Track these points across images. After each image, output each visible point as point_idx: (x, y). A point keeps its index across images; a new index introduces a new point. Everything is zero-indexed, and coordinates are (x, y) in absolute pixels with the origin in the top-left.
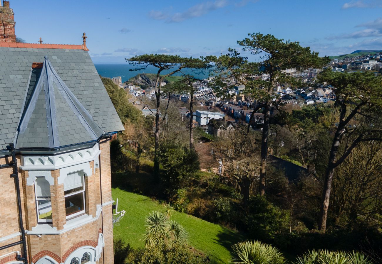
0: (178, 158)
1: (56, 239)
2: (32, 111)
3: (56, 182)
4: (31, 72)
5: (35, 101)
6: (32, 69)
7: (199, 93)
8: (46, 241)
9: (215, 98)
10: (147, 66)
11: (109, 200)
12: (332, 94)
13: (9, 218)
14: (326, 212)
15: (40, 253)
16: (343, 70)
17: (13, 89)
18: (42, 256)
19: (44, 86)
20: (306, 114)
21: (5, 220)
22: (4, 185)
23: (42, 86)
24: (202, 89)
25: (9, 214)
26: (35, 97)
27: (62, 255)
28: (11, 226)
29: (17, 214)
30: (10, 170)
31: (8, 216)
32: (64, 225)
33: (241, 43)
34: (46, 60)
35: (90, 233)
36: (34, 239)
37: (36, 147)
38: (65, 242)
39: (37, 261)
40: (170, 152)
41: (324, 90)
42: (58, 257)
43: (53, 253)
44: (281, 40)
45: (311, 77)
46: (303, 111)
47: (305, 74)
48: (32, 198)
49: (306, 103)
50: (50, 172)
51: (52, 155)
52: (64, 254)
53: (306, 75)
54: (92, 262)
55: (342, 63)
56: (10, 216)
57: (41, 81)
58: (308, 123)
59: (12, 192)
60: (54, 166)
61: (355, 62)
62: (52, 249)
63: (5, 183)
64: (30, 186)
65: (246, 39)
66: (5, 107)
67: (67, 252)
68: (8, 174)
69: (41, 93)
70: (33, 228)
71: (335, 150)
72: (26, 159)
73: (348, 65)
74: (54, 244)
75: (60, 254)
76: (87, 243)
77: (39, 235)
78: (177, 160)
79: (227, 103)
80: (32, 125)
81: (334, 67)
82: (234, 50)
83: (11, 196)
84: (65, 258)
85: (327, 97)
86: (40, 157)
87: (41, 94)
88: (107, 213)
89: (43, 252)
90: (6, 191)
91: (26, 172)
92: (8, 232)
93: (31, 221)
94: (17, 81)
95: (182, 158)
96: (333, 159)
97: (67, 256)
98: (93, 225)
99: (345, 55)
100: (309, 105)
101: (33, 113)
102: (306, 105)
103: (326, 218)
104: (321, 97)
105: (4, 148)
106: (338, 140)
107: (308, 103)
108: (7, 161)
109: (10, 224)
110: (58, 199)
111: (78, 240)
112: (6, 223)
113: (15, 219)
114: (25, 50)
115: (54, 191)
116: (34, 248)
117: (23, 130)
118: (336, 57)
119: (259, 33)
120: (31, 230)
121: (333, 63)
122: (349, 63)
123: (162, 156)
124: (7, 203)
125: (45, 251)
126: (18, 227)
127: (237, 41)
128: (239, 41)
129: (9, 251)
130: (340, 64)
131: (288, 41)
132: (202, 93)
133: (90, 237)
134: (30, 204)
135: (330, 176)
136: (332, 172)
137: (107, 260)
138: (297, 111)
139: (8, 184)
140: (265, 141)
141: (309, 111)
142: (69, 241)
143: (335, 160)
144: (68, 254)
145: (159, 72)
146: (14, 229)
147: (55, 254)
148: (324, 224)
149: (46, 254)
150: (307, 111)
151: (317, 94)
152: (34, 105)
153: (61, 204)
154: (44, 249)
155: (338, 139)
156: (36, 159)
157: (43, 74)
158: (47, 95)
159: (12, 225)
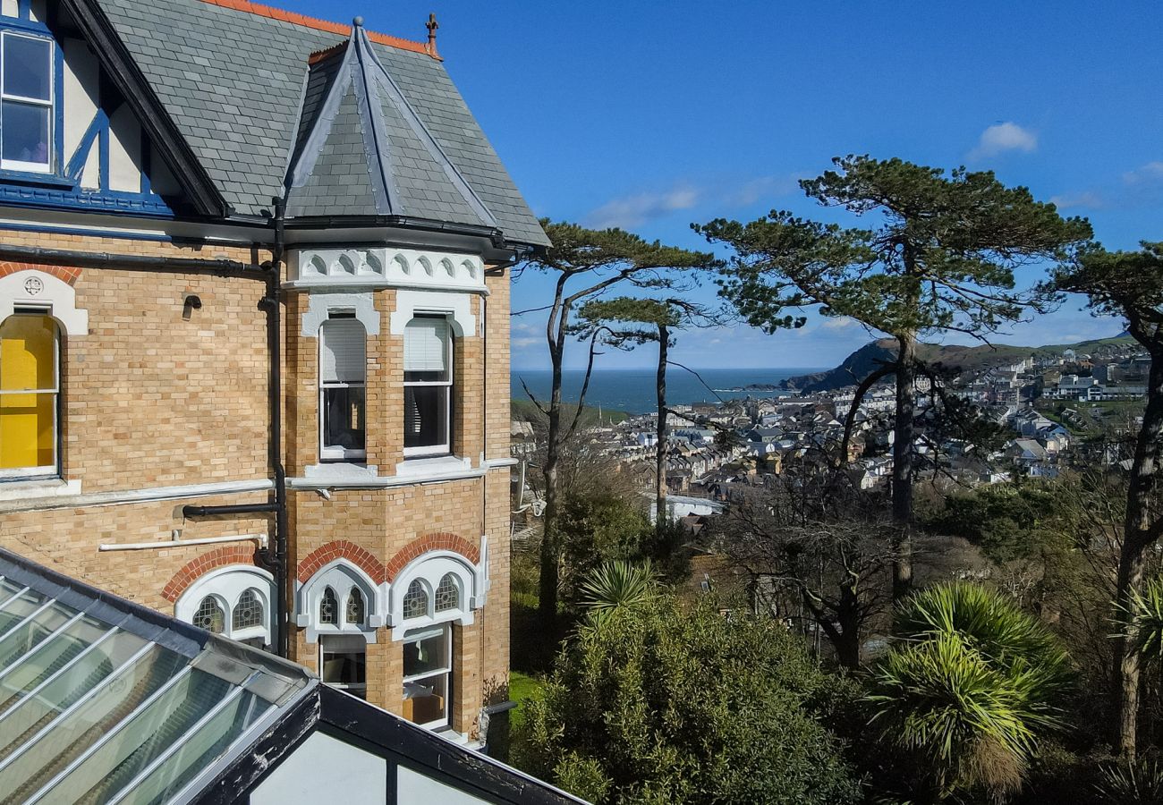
0: (624, 538)
1: (374, 504)
2: (325, 138)
3: (384, 325)
4: (307, 74)
5: (331, 117)
6: (308, 67)
7: (638, 451)
8: (343, 510)
9: (688, 466)
10: (523, 269)
11: (503, 456)
12: (1068, 456)
13: (248, 430)
14: (1133, 696)
15: (321, 550)
16: (1096, 382)
17: (267, 98)
18: (327, 560)
19: (351, 85)
20: (990, 509)
21: (236, 430)
22: (242, 328)
23: (346, 87)
24: (646, 440)
25: (246, 418)
26: (330, 108)
27: (389, 556)
28: (249, 456)
29: (267, 423)
30: (259, 288)
31: (243, 424)
32: (398, 465)
33: (809, 187)
34: (358, 27)
35: (463, 516)
36: (307, 504)
37: (341, 214)
38: (399, 519)
39: (311, 573)
40: (600, 517)
41: (1043, 443)
42: (376, 562)
43: (361, 550)
44: (936, 172)
45: (995, 403)
46: (981, 499)
47: (974, 394)
48: (310, 376)
49: (987, 479)
50: (368, 297)
51: (381, 244)
52: (392, 556)
53: (977, 397)
54: (463, 611)
55: (1090, 360)
56: (250, 424)
57: (343, 75)
58: (1004, 532)
59: (258, 352)
60: (384, 276)
61: (1131, 358)
62: (358, 538)
63: (244, 322)
64: (310, 340)
65: (826, 173)
66: (253, 130)
67: (401, 553)
68: (254, 298)
69: (347, 99)
70: (308, 468)
71: (1142, 489)
72: (306, 257)
73: (1111, 367)
74: (366, 522)
75: (383, 553)
76: (452, 542)
77: (325, 492)
78: (621, 543)
79: (728, 480)
80: (325, 169)
81: (1065, 373)
82: (790, 214)
83: (257, 364)
84: (395, 571)
85: (1054, 462)
86: (344, 251)
87: (344, 102)
88: (497, 495)
89: (333, 545)
90: (244, 346)
91: (301, 297)
92: (242, 472)
93: (304, 445)
94: (275, 84)
95: (637, 537)
96: (1140, 516)
97: (400, 567)
98: (471, 493)
99: (1096, 341)
100: (997, 485)
101: (326, 144)
102: (989, 484)
103: (1132, 717)
104: (1033, 462)
105: (256, 213)
106: (1150, 455)
107: (994, 479)
108: (255, 258)
109: (248, 448)
110: (387, 378)
111: (432, 527)
112: (237, 442)
113: (258, 435)
114: (289, 26)
115: (377, 355)
116: (307, 534)
117: (301, 180)
118: (1069, 347)
119: (867, 156)
120: (303, 475)
121: (1062, 362)
122: (1113, 361)
123: (570, 530)
124: (244, 384)
125: (338, 542)
126: (264, 464)
127: (800, 181)
128: (803, 179)
129: (238, 530)
130: (1083, 364)
131: (958, 169)
132: (648, 452)
133: (463, 528)
134: (305, 394)
135: (1134, 574)
136: (1139, 562)
137: (492, 648)
138: (962, 501)
139: (251, 327)
140: (905, 477)
141: (1001, 500)
142: (408, 519)
143: (1146, 519)
144: (403, 559)
145: (562, 281)
146: (255, 465)
147: (367, 554)
148: (1130, 741)
149: (339, 554)
150: (993, 499)
151: (1020, 454)
152: (329, 127)
153: (393, 396)
154: (336, 539)
155: (1150, 450)
156: (331, 257)
157: (350, 60)
158: (362, 104)
159: (253, 453)
